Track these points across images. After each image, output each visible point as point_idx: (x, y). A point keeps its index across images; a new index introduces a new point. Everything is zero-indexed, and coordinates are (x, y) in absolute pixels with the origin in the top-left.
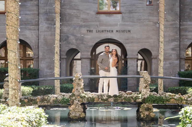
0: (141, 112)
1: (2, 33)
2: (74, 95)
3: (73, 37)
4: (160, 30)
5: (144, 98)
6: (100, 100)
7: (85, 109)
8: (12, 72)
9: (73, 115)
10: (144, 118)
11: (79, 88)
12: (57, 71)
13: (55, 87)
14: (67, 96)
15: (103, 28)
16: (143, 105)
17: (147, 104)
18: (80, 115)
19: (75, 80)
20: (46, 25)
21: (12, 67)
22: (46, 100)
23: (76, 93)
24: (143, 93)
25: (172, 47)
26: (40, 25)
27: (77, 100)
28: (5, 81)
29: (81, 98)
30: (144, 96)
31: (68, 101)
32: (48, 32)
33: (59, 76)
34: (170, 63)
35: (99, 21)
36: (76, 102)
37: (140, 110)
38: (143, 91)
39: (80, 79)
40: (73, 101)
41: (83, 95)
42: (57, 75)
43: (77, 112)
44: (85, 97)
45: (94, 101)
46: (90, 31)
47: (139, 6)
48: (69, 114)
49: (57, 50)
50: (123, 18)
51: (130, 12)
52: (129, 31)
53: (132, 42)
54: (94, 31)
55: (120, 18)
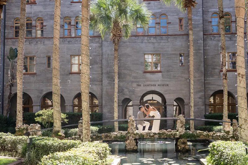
0: (178, 145)
1: (76, 88)
2: (129, 133)
3: (127, 90)
4: (191, 84)
5: (181, 135)
6: (148, 136)
7: (137, 143)
8: (85, 117)
9: (128, 147)
10: (181, 150)
11: (133, 127)
12: (116, 115)
13: (115, 127)
14: (124, 133)
15: (148, 83)
16: (180, 140)
17: (183, 139)
18: (134, 147)
19: (130, 121)
20: (107, 81)
21: (85, 113)
22: (109, 137)
23: (131, 131)
24: (179, 131)
25: (199, 96)
26: (103, 82)
27: (131, 136)
28: (80, 122)
29: (134, 135)
30: (181, 133)
31: (124, 137)
32: (109, 86)
33: (117, 119)
34: (198, 108)
35: (146, 78)
36: (130, 138)
37: (178, 144)
38: (180, 130)
39: (133, 121)
40: (129, 137)
41: (135, 132)
43: (131, 146)
44: (137, 134)
45: (144, 137)
46: (139, 85)
47: (174, 67)
48: (126, 147)
49: (116, 99)
50: (163, 76)
51: (168, 71)
52: (168, 85)
53: (170, 93)
54: (142, 85)
55: (160, 75)
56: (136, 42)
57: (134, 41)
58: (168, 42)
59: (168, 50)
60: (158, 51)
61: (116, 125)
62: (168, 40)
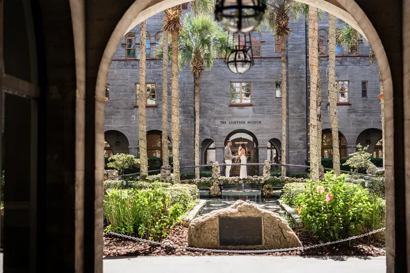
2: (213, 178)
6: (233, 182)
7: (221, 190)
9: (212, 193)
11: (217, 173)
12: (197, 160)
14: (207, 179)
15: (235, 120)
18: (218, 193)
19: (214, 167)
22: (192, 183)
23: (215, 177)
25: (300, 137)
29: (219, 180)
30: (266, 179)
31: (208, 183)
33: (198, 165)
34: (298, 152)
35: (232, 113)
36: (215, 183)
37: (263, 190)
38: (265, 175)
39: (217, 167)
40: (213, 183)
41: (220, 178)
42: (197, 164)
43: (215, 192)
44: (221, 180)
45: (228, 182)
46: (223, 123)
47: (269, 99)
48: (210, 193)
49: (197, 142)
50: (254, 110)
51: (261, 104)
52: (260, 122)
53: (262, 133)
54: (228, 122)
55: (251, 110)
56: (219, 67)
57: (217, 65)
58: (261, 67)
59: (260, 77)
60: (249, 78)
61: (197, 171)
62: (261, 64)
